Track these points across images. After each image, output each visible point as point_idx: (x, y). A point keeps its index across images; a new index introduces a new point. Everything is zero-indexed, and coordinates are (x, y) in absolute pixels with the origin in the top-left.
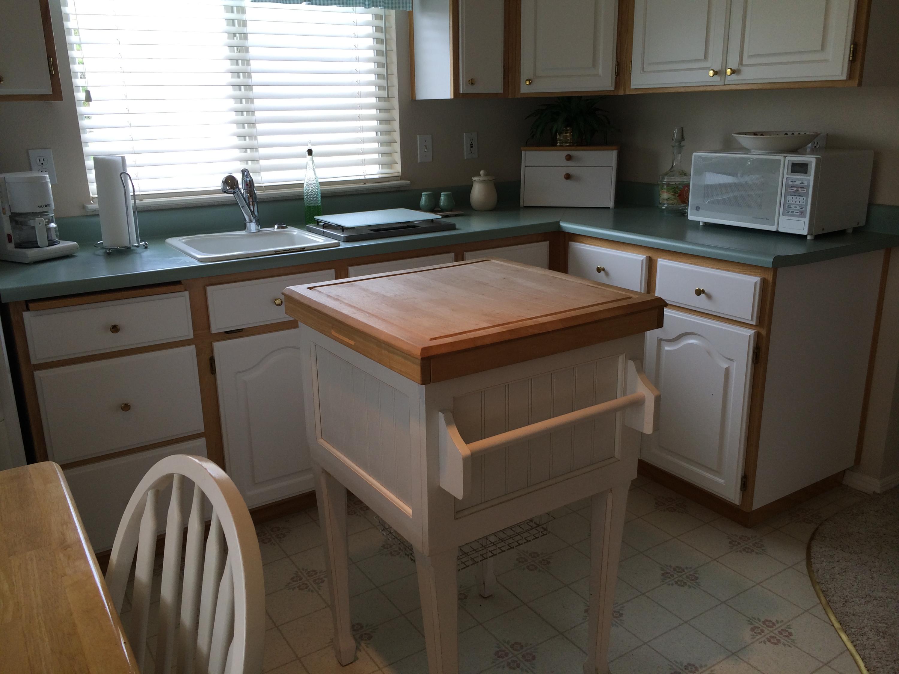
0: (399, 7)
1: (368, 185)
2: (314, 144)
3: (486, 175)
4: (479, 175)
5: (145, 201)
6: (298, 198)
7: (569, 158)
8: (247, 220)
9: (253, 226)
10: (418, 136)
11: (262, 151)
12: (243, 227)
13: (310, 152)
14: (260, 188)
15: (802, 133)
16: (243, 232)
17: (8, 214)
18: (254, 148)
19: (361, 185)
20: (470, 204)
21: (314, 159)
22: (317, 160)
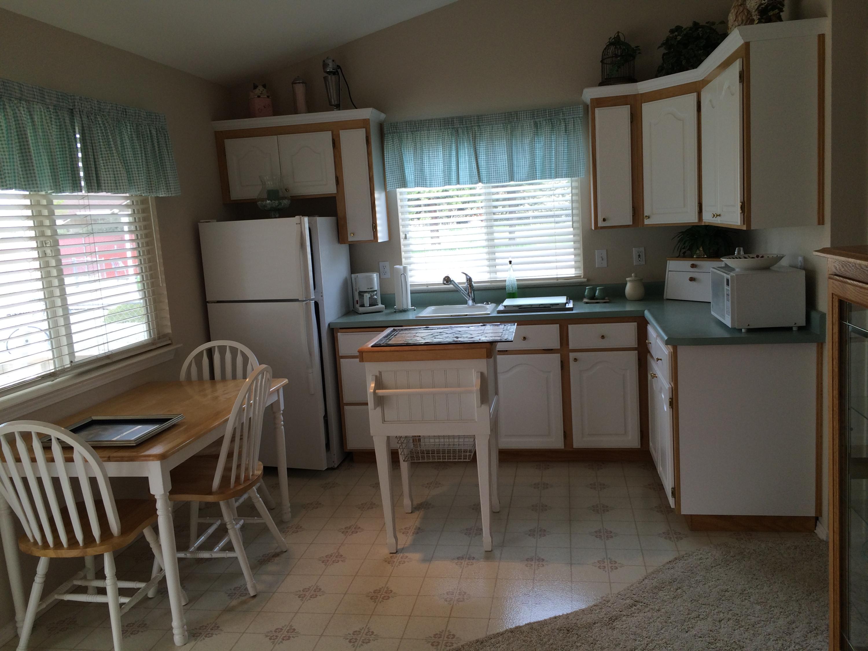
0: (581, 175)
1: (560, 281)
2: (513, 258)
3: (636, 276)
4: (631, 276)
5: (429, 287)
6: (503, 288)
7: (693, 266)
8: (467, 299)
9: (470, 302)
10: (596, 251)
11: (497, 261)
12: (466, 303)
13: (510, 262)
14: (475, 283)
15: (779, 256)
16: (466, 305)
17: (358, 291)
18: (494, 259)
19: (555, 281)
20: (625, 296)
21: (513, 266)
22: (515, 267)
